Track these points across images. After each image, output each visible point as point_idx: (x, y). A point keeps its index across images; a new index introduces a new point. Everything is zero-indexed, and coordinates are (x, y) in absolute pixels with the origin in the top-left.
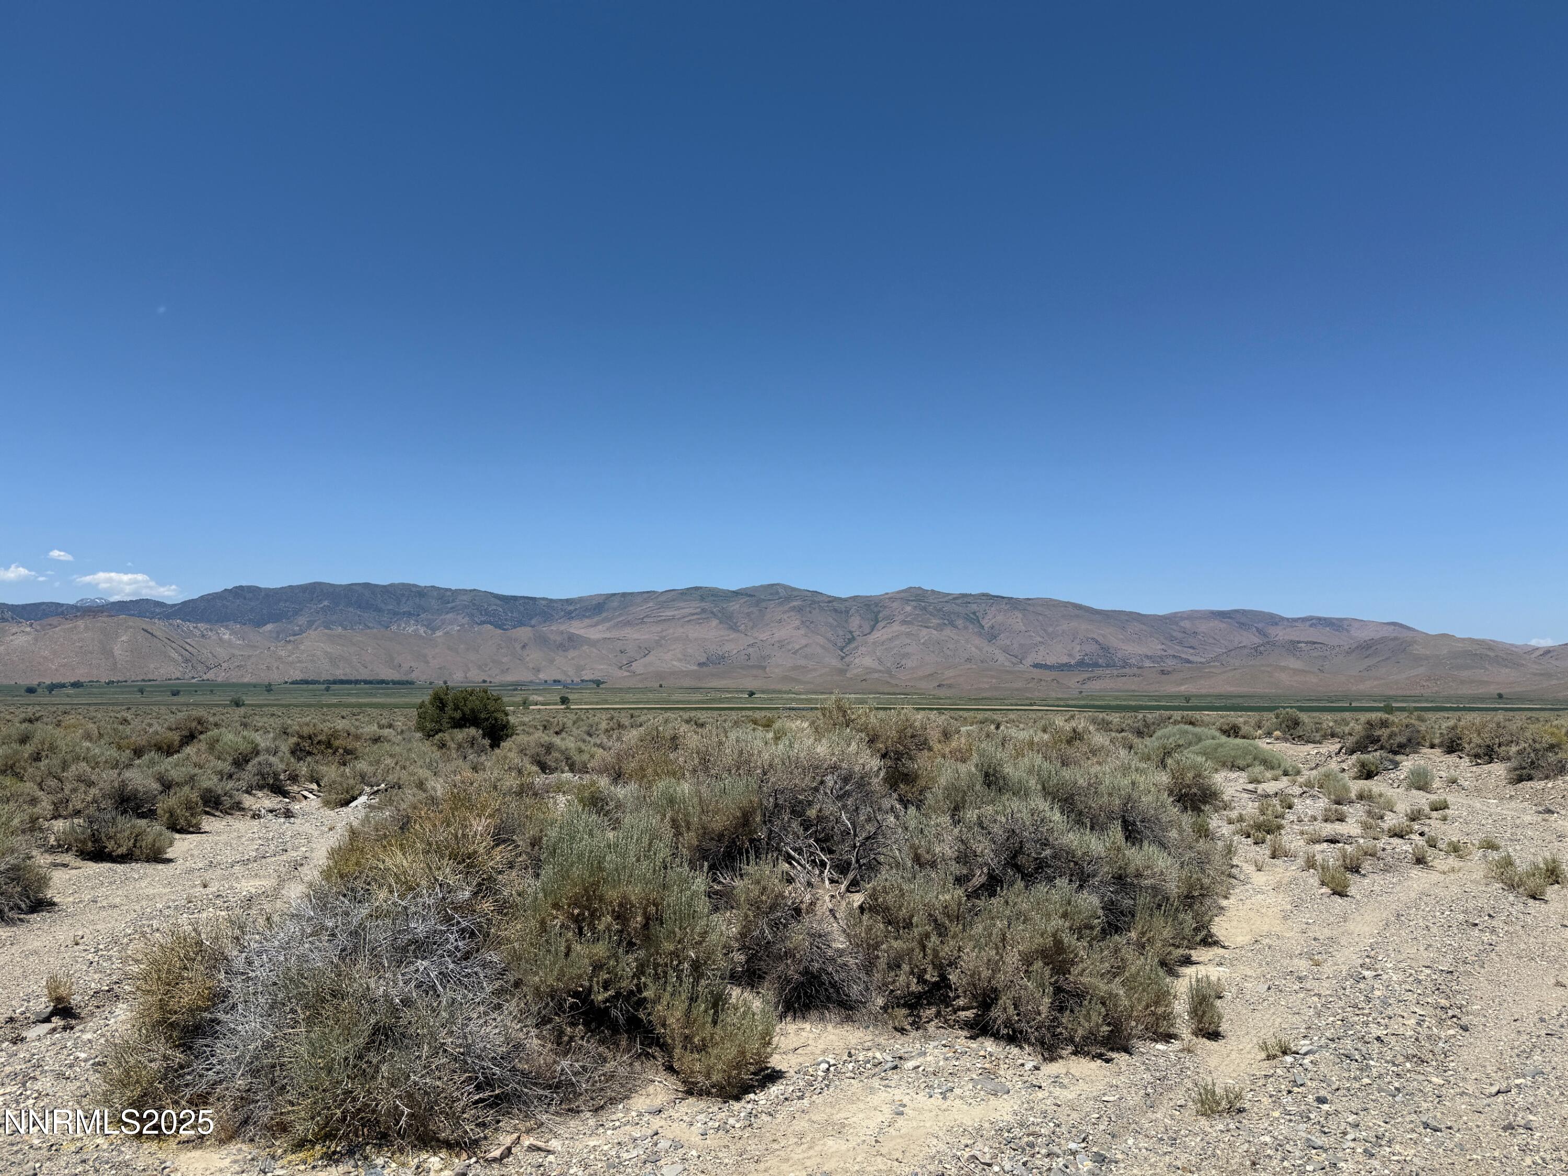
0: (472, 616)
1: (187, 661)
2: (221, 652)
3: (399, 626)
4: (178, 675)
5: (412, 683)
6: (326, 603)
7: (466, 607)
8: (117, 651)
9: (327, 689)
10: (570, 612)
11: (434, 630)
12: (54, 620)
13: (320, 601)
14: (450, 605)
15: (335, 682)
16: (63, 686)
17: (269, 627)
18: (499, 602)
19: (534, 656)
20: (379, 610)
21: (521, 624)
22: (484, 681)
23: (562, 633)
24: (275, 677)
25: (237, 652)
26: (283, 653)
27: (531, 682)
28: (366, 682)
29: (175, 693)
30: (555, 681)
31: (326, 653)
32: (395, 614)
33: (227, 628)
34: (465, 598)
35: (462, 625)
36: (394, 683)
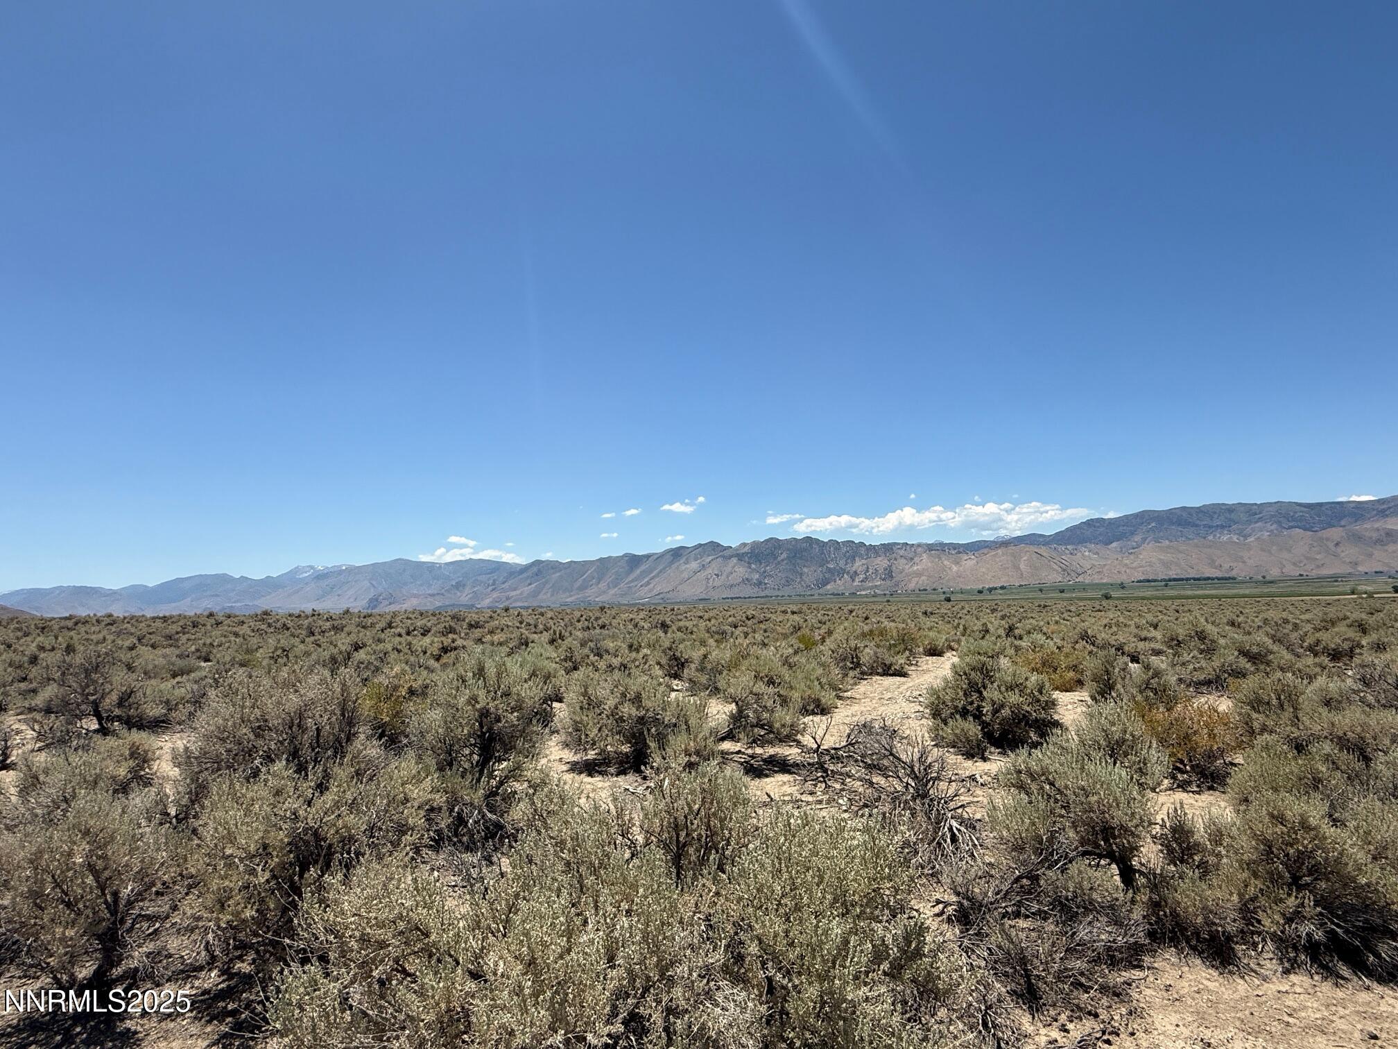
0: (1279, 523)
1: (1064, 570)
2: (1087, 565)
3: (1215, 536)
4: (1060, 579)
5: (1234, 579)
6: (1153, 524)
7: (1272, 516)
8: (1022, 566)
9: (1166, 585)
10: (1383, 511)
11: (1245, 537)
12: (985, 551)
13: (1149, 524)
14: (1257, 516)
15: (1170, 580)
16: (996, 589)
17: (1114, 545)
18: (1303, 509)
19: (1350, 552)
20: (1197, 526)
21: (1331, 526)
22: (1301, 575)
23: (1378, 530)
24: (1124, 578)
25: (1096, 563)
26: (1127, 562)
27: (1350, 574)
28: (1195, 579)
29: (1062, 591)
30: (1376, 572)
31: (1160, 559)
32: (1210, 527)
33: (1086, 547)
34: (1270, 509)
35: (1271, 531)
36: (1218, 579)
